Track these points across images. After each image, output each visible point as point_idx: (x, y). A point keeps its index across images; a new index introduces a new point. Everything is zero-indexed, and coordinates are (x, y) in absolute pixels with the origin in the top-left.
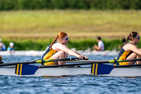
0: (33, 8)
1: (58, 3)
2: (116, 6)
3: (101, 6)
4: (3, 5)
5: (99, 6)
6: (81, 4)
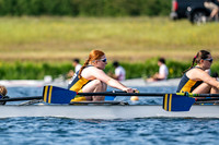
2: (119, 11)
3: (94, 10)
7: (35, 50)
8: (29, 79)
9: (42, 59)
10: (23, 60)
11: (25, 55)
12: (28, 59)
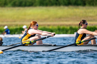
0: (47, 5)
1: (64, 2)
4: (26, 3)
5: (92, 3)
6: (79, 2)
7: (66, 21)
8: (63, 33)
9: (70, 25)
10: (61, 25)
11: (62, 23)
12: (63, 25)
